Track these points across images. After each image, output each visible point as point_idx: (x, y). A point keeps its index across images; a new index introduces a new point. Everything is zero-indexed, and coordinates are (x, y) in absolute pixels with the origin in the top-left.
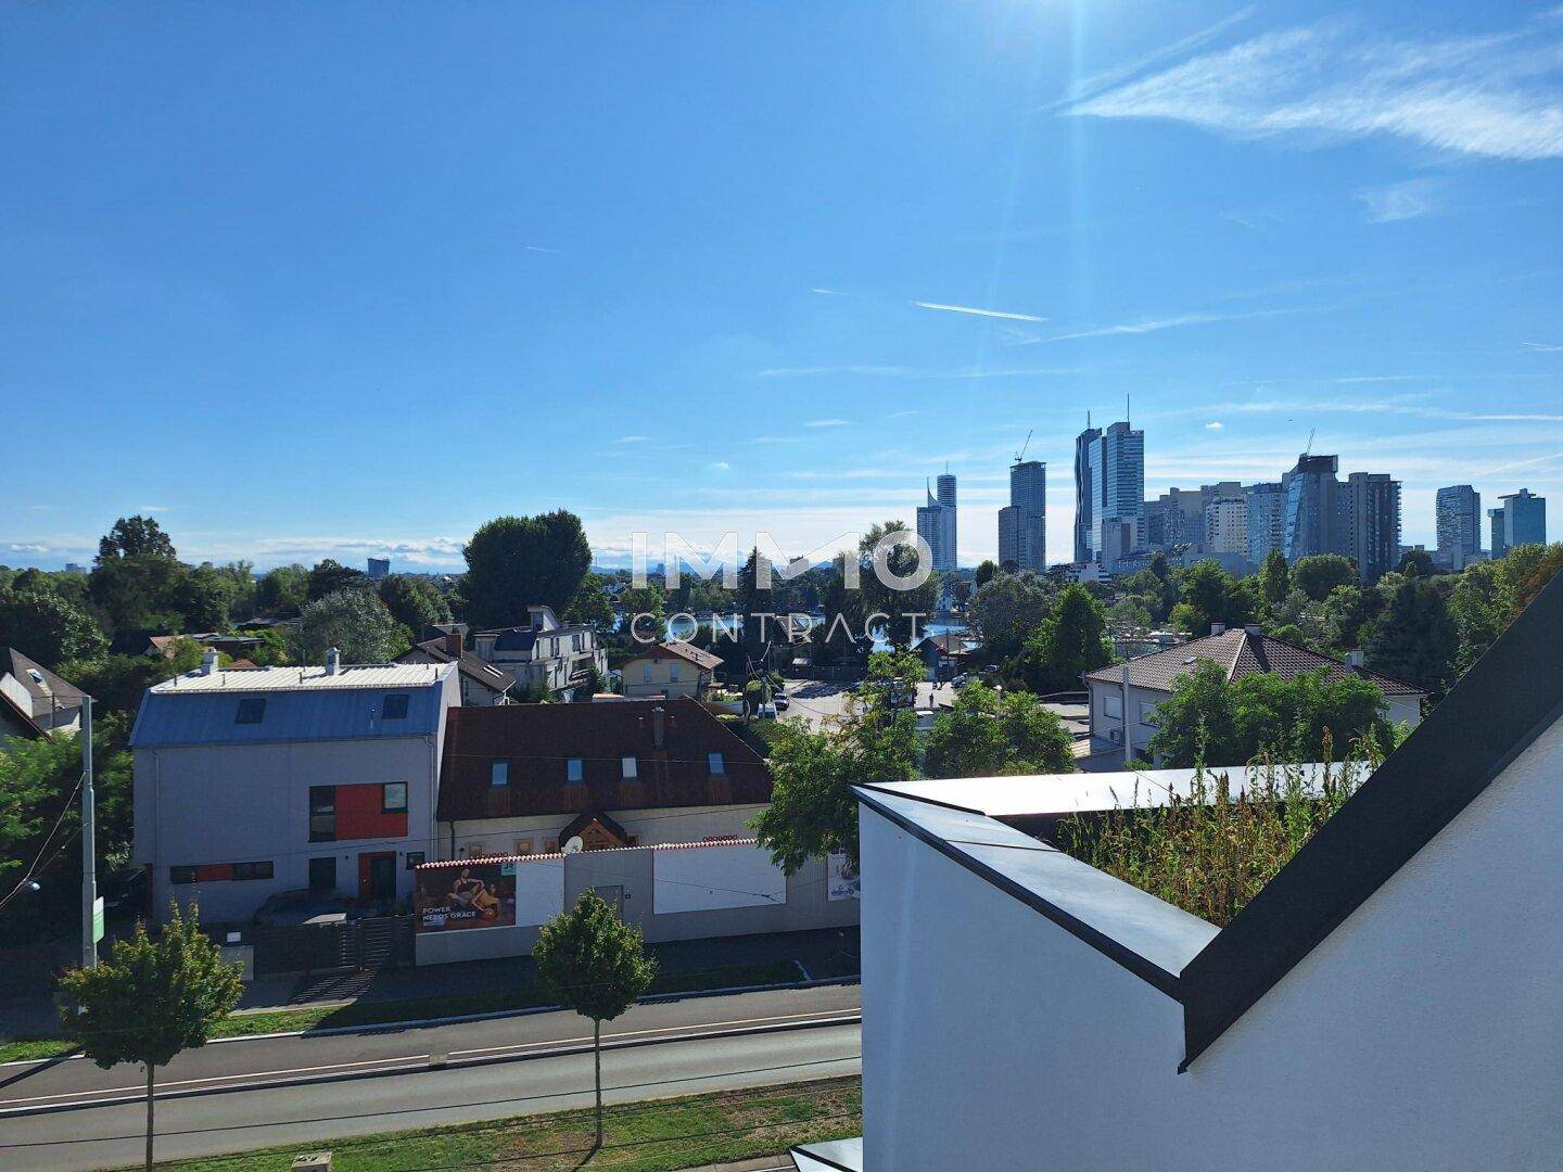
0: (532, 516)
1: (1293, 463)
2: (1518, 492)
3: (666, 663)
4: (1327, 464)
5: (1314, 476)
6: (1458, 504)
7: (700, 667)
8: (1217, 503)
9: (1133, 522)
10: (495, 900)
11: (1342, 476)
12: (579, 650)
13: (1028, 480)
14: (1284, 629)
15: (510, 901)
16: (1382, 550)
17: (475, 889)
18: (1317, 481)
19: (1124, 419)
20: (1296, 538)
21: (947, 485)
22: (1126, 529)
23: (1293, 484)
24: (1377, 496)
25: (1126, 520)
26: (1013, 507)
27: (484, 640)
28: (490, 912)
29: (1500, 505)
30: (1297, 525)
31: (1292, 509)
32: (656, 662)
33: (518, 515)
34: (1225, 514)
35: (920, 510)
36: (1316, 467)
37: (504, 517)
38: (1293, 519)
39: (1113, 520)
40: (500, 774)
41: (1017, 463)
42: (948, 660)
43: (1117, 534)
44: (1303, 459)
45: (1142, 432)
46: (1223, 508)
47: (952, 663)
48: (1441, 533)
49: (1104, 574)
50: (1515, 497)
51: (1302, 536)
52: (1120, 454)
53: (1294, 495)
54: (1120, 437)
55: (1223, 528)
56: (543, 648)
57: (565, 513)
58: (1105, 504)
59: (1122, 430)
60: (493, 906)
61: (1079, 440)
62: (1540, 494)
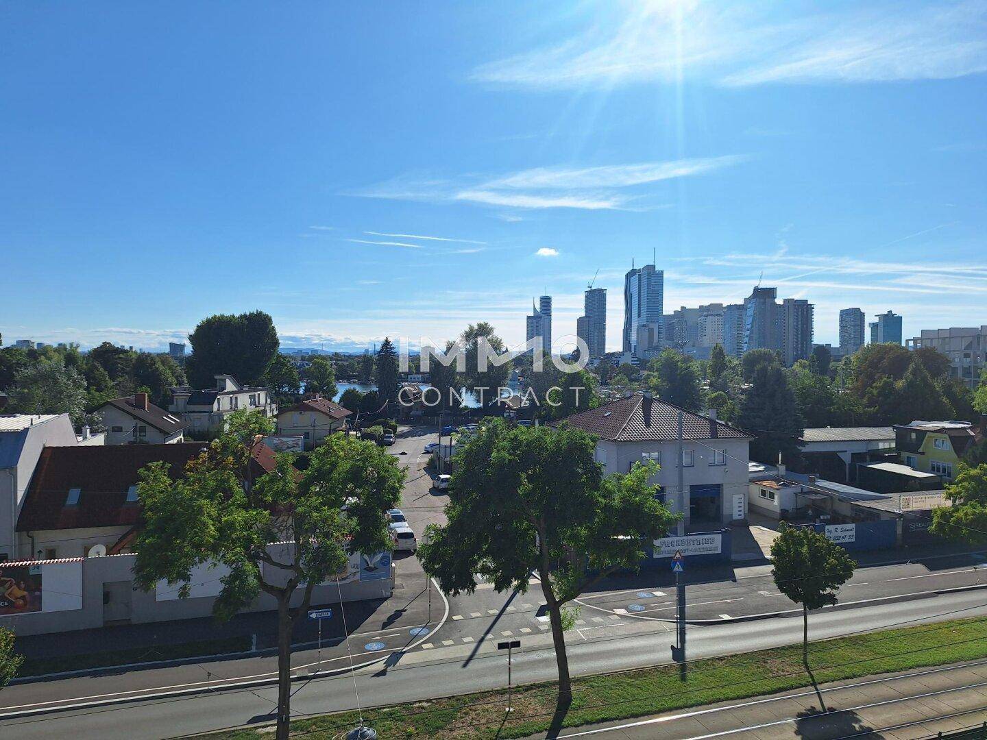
0: (237, 315)
1: (750, 292)
2: (887, 313)
3: (308, 414)
4: (771, 292)
5: (762, 300)
6: (851, 319)
7: (331, 417)
8: (705, 316)
9: (655, 327)
10: (25, 593)
11: (779, 301)
12: (255, 405)
13: (596, 300)
14: (716, 394)
15: (37, 593)
16: (802, 346)
17: (7, 585)
18: (764, 303)
19: (652, 263)
20: (751, 338)
21: (546, 302)
22: (651, 331)
23: (749, 305)
24: (800, 313)
25: (651, 325)
26: (586, 317)
27: (181, 397)
28: (21, 602)
29: (876, 320)
30: (751, 330)
31: (749, 320)
32: (301, 413)
33: (227, 314)
34: (711, 323)
35: (529, 318)
36: (764, 295)
37: (218, 314)
38: (749, 327)
39: (643, 326)
40: (74, 496)
41: (589, 289)
42: (509, 413)
43: (646, 334)
44: (756, 289)
45: (662, 272)
46: (709, 319)
47: (512, 415)
48: (841, 336)
49: (635, 359)
50: (884, 316)
51: (755, 336)
52: (649, 285)
53: (750, 312)
54: (649, 274)
55: (709, 332)
56: (223, 403)
57: (261, 313)
58: (639, 316)
59: (650, 269)
60: (23, 598)
61: (627, 276)
62: (899, 314)
